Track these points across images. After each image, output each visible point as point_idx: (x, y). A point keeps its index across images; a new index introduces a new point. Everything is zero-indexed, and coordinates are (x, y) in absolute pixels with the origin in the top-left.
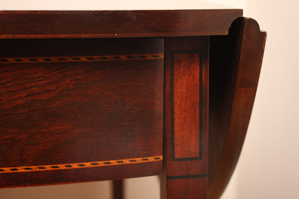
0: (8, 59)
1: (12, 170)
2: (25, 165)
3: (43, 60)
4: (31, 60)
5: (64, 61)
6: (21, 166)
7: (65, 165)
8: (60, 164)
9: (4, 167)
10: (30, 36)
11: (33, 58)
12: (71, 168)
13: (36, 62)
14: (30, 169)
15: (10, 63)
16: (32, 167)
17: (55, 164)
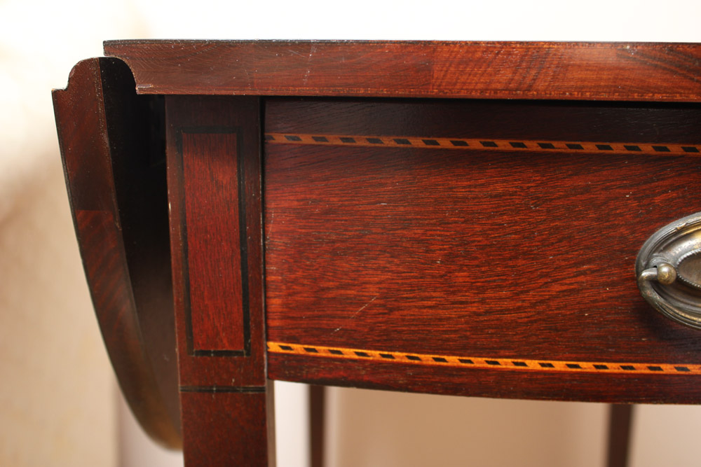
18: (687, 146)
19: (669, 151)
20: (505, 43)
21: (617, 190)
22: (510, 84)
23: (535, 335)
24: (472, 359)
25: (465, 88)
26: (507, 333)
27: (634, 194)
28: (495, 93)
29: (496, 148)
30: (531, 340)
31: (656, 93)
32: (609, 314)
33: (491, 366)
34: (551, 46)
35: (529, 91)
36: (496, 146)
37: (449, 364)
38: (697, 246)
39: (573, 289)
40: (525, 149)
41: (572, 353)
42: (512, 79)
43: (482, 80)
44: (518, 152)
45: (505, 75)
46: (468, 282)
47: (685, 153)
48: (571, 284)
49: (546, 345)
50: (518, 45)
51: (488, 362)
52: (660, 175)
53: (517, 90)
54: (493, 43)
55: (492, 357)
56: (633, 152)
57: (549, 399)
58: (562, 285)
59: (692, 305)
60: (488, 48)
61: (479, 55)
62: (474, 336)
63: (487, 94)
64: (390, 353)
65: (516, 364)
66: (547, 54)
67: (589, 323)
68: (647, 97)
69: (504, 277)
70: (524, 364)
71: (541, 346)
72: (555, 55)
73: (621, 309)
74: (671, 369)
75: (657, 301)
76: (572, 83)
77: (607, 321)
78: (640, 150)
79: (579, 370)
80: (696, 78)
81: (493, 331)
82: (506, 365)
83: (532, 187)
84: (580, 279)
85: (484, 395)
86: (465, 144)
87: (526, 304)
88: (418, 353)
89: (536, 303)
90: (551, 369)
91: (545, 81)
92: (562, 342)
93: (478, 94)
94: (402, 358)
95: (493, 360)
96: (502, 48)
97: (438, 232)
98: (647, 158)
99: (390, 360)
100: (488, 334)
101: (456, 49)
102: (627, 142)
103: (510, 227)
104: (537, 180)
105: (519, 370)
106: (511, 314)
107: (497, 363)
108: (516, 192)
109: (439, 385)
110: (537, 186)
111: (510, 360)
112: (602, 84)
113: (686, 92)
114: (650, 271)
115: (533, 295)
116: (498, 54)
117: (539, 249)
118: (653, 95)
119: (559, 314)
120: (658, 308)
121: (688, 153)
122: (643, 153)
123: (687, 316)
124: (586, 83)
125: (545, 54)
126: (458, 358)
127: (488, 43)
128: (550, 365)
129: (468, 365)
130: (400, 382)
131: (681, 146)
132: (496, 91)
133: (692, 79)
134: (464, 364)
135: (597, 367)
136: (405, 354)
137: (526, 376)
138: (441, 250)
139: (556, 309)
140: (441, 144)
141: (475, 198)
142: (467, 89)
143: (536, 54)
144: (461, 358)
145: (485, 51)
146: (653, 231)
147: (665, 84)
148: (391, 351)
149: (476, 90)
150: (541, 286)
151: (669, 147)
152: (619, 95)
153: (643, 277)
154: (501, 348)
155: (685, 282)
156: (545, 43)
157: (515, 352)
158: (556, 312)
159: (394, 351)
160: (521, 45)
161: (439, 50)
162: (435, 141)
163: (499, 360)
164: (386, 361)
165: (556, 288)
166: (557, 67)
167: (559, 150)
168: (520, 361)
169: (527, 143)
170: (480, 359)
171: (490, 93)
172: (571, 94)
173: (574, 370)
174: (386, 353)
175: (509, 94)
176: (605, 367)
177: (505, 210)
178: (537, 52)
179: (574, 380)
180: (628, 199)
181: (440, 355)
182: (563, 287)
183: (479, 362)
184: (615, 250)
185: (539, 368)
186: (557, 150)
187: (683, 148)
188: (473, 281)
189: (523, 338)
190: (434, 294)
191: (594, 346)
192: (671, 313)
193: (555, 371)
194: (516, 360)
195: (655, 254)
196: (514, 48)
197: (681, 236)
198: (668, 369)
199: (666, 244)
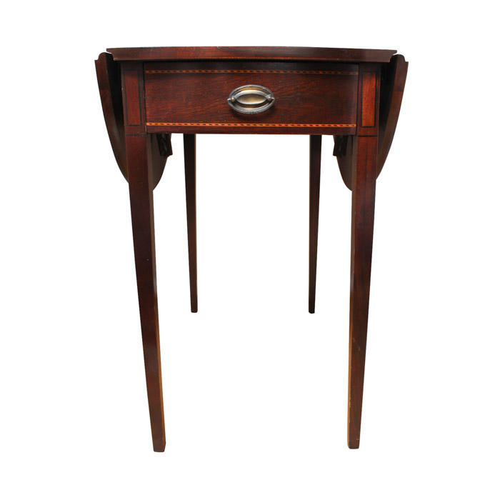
0: (287, 71)
1: (285, 125)
2: (291, 123)
3: (303, 72)
4: (297, 72)
5: (312, 73)
7: (309, 124)
9: (282, 124)
12: (312, 126)
13: (299, 73)
17: (305, 124)
18: (238, 70)
23: (207, 117)
26: (201, 117)
31: (225, 57)
36: (195, 72)
38: (241, 94)
39: (215, 106)
41: (216, 121)
46: (191, 105)
47: (238, 72)
48: (215, 104)
49: (210, 119)
52: (232, 78)
61: (186, 49)
62: (194, 118)
63: (189, 58)
66: (201, 49)
67: (219, 114)
69: (199, 103)
70: (205, 125)
77: (223, 113)
78: (227, 72)
86: (189, 72)
87: (205, 110)
88: (181, 123)
89: (207, 109)
90: (212, 126)
92: (214, 119)
93: (187, 58)
99: (175, 125)
100: (197, 117)
101: (182, 48)
104: (205, 79)
106: (201, 112)
107: (199, 125)
108: (200, 82)
110: (205, 81)
114: (230, 99)
115: (206, 107)
124: (209, 55)
133: (231, 54)
135: (222, 125)
136: (178, 123)
139: (211, 111)
141: (191, 84)
146: (232, 91)
147: (226, 55)
150: (208, 105)
151: (234, 71)
153: (227, 100)
154: (200, 121)
155: (239, 102)
157: (203, 122)
159: (176, 123)
165: (211, 105)
166: (203, 52)
172: (206, 58)
173: (217, 126)
174: (174, 123)
175: (193, 58)
176: (224, 125)
179: (217, 128)
180: (226, 83)
182: (213, 105)
185: (209, 125)
188: (193, 104)
189: (205, 118)
190: (184, 108)
191: (221, 119)
192: (235, 109)
194: (203, 124)
195: (232, 96)
197: (238, 91)
198: (239, 125)
199: (234, 94)
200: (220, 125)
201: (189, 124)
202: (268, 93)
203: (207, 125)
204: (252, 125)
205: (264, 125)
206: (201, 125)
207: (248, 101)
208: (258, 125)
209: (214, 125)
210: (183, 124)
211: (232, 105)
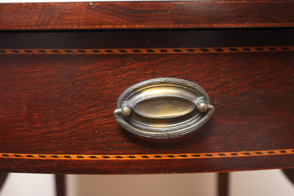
0: (237, 48)
1: (232, 154)
2: (244, 150)
3: (269, 49)
4: (258, 49)
5: (287, 50)
6: (241, 151)
7: (280, 150)
8: (275, 149)
9: (225, 152)
10: (269, 25)
11: (260, 47)
12: (285, 153)
13: (262, 51)
14: (249, 154)
15: (239, 52)
16: (250, 152)
17: (271, 149)
18: (135, 49)
19: (127, 52)
20: (34, 3)
21: (104, 72)
22: (38, 23)
23: (73, 143)
24: (45, 155)
25: (17, 25)
26: (60, 142)
27: (112, 73)
28: (32, 27)
29: (46, 53)
30: (72, 145)
31: (107, 25)
32: (107, 131)
33: (54, 158)
34: (56, 4)
35: (47, 26)
36: (45, 52)
37: (35, 158)
38: (143, 97)
39: (89, 120)
40: (59, 53)
41: (91, 151)
42: (39, 21)
43: (25, 21)
44: (56, 55)
45: (35, 19)
46: (39, 118)
47: (134, 53)
48: (88, 117)
49: (78, 147)
50: (40, 4)
51: (52, 157)
52: (124, 64)
53: (42, 25)
54: (29, 3)
55: (54, 154)
56: (110, 53)
57: (83, 174)
58: (83, 118)
59: (145, 126)
60: (26, 6)
61: (22, 9)
62: (45, 144)
63: (28, 28)
64: (6, 154)
65: (66, 157)
66: (54, 8)
67: (98, 136)
68: (103, 27)
69: (56, 115)
70: (69, 157)
71: (76, 148)
72: (58, 8)
73: (112, 129)
74: (140, 157)
75: (123, 124)
76: (67, 22)
77: (106, 135)
78: (113, 52)
79: (96, 159)
80: (125, 17)
81: (54, 141)
82: (61, 158)
83: (64, 71)
84: (91, 115)
85: (52, 173)
86: (31, 52)
87: (67, 128)
88: (20, 153)
89: (72, 127)
90: (82, 159)
91: (54, 21)
92: (86, 145)
93: (24, 28)
94: (12, 156)
95: (55, 155)
96: (33, 6)
97: (23, 94)
98: (117, 56)
99: (7, 157)
100: (51, 143)
101: (11, 7)
102: (106, 48)
103: (56, 91)
104: (66, 68)
105: (67, 160)
106: (61, 133)
107: (57, 157)
108: (57, 74)
109: (31, 168)
110: (66, 71)
111: (62, 155)
112: (81, 21)
113: (121, 24)
114: (118, 110)
115: (70, 123)
116: (31, 8)
117: (70, 101)
118: (106, 26)
119: (83, 132)
120: (124, 127)
121: (136, 53)
122: (115, 53)
123: (139, 131)
124: (73, 21)
125: (53, 8)
126: (38, 155)
127: (26, 3)
128: (82, 157)
129: (44, 158)
130: (13, 168)
131: (132, 49)
132: (32, 26)
133: (123, 18)
134: (41, 158)
135: (104, 157)
136: (13, 154)
137: (71, 163)
138: (25, 103)
139: (81, 130)
140: (20, 52)
141: (39, 77)
142: (18, 26)
143: (49, 8)
144: (40, 155)
145: (25, 8)
146: (123, 91)
147: (110, 21)
148: (7, 153)
149: (23, 26)
150: (73, 119)
151: (126, 50)
152: (89, 27)
153: (115, 113)
154: (58, 150)
155: (139, 114)
156: (53, 3)
157: (65, 151)
158: (81, 131)
159: (8, 153)
160: (42, 4)
161: (4, 7)
162: (17, 51)
163: (58, 155)
164: (5, 158)
165: (81, 119)
166: (59, 14)
167: (75, 53)
168: (67, 155)
169: (59, 50)
170: (48, 155)
171: (29, 27)
172: (67, 27)
173: (93, 159)
174: (5, 154)
175: (38, 27)
176: (108, 157)
177: (53, 83)
178: (49, 7)
179: (94, 164)
180: (110, 76)
181: (29, 154)
182: (83, 119)
183: (49, 157)
184: (106, 100)
185: (76, 158)
186: (74, 53)
187: (133, 50)
188: (42, 117)
189: (67, 144)
190: (24, 124)
191: (101, 147)
192: (131, 129)
193: (85, 160)
194: (65, 155)
195: (124, 102)
196: (38, 6)
197: (136, 92)
198: (138, 157)
199: (129, 96)
200: (99, 157)
201: (36, 156)
202: (198, 94)
203: (74, 157)
204: (164, 157)
205: (190, 156)
206: (61, 157)
207: (157, 111)
208: (177, 157)
209: (86, 157)
210: (24, 156)
211: (123, 122)
